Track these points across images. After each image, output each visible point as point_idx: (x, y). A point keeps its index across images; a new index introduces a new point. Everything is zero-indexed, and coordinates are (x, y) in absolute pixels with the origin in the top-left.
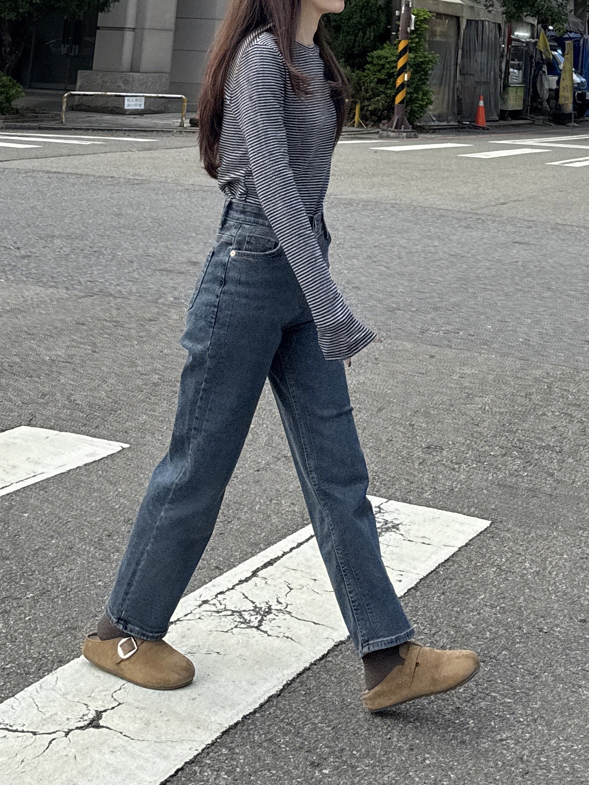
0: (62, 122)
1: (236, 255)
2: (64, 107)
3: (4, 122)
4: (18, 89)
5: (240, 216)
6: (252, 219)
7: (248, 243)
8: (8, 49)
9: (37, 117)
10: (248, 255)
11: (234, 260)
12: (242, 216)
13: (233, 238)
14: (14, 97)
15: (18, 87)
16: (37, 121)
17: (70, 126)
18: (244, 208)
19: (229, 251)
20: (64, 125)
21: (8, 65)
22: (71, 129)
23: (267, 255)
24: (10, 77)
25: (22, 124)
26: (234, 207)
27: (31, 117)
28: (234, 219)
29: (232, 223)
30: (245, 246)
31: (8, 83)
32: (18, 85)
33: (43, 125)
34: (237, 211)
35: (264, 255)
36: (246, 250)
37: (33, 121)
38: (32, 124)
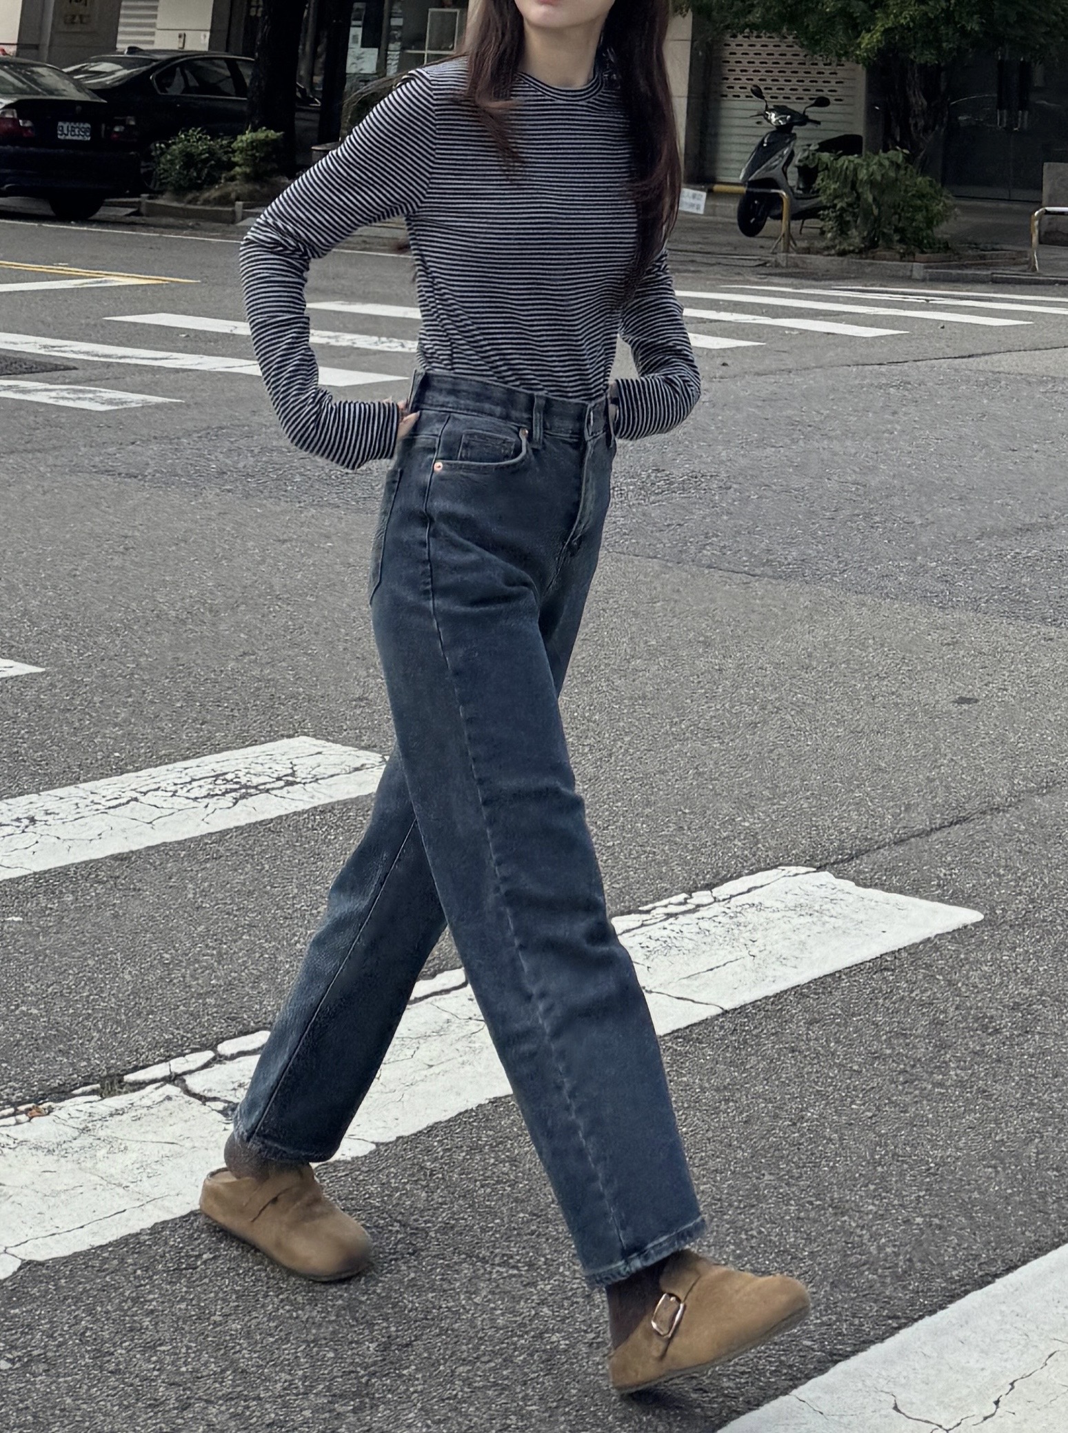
0: (1034, 269)
1: (444, 469)
2: (1035, 239)
3: (926, 268)
4: (947, 201)
5: (447, 400)
6: (471, 403)
7: (466, 446)
8: (921, 123)
9: (983, 257)
10: (468, 468)
11: (442, 478)
12: (451, 399)
13: (438, 439)
14: (943, 217)
15: (948, 198)
16: (987, 266)
17: (1049, 275)
18: (454, 384)
19: (431, 463)
20: (1039, 275)
21: (922, 154)
22: (1052, 283)
23: (502, 467)
24: (928, 178)
25: (959, 272)
26: (435, 384)
27: (974, 258)
28: (437, 406)
29: (431, 413)
30: (462, 452)
31: (928, 189)
32: (944, 194)
33: (1001, 273)
34: (440, 391)
35: (497, 468)
36: (462, 459)
37: (978, 266)
38: (978, 272)
